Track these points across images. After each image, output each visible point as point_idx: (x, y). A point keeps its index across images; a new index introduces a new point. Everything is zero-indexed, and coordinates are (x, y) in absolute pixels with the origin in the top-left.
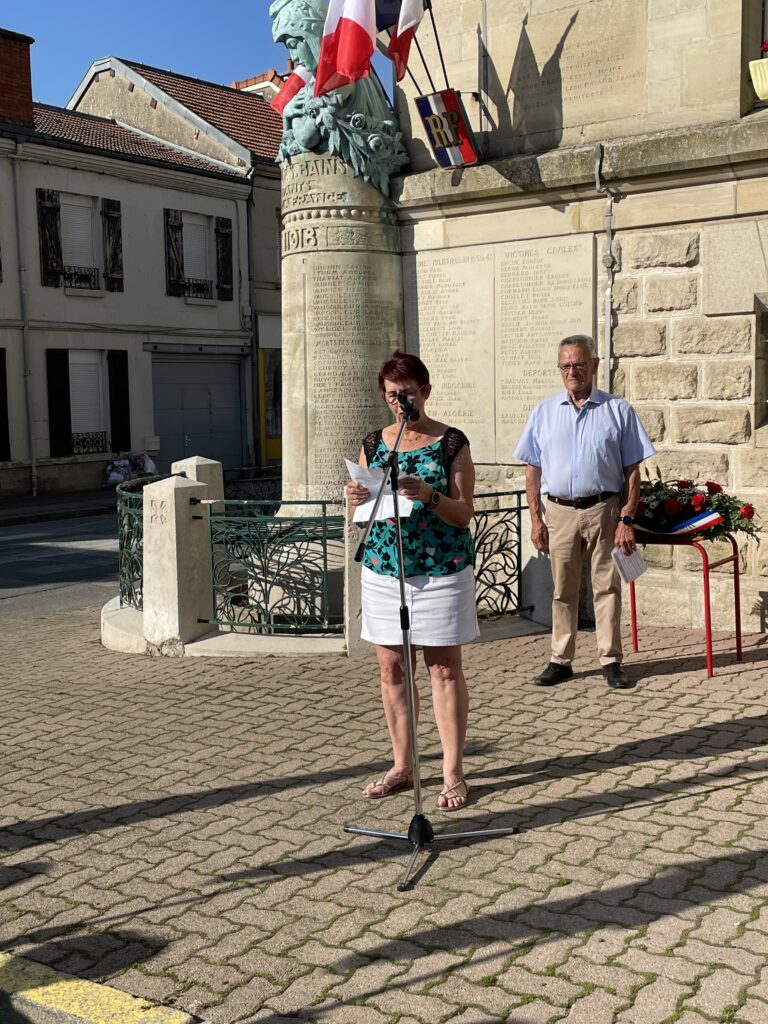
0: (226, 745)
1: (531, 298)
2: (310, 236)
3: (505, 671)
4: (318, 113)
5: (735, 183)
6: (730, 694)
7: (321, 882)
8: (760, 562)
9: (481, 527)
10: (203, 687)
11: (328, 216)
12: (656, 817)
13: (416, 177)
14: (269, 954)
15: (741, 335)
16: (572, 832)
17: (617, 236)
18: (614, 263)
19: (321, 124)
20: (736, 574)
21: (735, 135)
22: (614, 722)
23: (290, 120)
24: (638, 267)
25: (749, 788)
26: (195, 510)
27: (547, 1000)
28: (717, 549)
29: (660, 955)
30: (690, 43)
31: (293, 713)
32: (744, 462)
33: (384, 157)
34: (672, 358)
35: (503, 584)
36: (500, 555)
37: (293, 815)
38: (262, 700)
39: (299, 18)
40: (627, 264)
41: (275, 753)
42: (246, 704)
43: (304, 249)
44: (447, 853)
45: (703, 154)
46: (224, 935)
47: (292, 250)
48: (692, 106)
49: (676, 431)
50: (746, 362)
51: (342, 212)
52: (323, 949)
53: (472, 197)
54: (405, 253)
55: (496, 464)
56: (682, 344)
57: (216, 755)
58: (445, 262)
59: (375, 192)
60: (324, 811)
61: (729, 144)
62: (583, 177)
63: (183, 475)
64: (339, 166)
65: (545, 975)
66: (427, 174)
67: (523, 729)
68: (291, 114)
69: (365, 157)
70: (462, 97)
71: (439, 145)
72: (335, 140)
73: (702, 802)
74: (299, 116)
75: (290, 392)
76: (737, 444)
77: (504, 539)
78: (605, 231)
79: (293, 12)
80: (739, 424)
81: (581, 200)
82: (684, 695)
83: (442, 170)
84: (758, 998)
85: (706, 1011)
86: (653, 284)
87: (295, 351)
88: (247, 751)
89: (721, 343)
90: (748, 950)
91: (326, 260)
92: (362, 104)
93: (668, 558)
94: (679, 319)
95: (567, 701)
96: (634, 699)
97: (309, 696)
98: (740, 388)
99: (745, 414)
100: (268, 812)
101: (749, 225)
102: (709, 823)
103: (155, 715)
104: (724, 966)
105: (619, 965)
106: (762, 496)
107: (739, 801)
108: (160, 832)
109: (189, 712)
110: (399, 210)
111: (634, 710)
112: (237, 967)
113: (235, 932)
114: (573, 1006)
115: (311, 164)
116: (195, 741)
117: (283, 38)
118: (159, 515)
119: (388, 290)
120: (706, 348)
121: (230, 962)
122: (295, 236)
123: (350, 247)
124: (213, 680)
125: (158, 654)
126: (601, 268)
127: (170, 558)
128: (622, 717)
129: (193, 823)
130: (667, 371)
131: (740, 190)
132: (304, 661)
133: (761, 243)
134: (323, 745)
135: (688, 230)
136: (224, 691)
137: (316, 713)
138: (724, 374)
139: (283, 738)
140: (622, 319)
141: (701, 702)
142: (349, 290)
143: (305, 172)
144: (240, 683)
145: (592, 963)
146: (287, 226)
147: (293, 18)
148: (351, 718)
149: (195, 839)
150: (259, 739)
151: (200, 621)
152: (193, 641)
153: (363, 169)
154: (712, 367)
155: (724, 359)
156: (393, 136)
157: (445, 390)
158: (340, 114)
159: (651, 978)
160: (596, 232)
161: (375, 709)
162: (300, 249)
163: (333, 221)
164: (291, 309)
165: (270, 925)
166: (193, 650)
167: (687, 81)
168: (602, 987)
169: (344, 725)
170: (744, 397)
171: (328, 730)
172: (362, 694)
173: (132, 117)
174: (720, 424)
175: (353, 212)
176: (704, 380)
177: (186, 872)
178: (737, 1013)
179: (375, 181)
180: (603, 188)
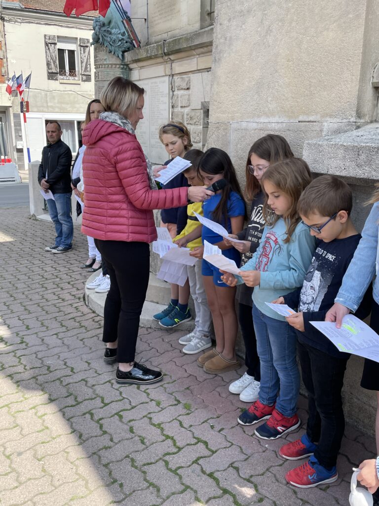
2: (97, 75)
11: (102, 68)
15: (199, 118)
18: (172, 87)
19: (96, 32)
33: (118, 45)
40: (176, 88)
43: (96, 80)
48: (190, 25)
50: (200, 128)
51: (106, 66)
53: (140, 60)
56: (187, 121)
59: (117, 59)
61: (190, 42)
64: (104, 49)
72: (101, 39)
78: (171, 75)
81: (166, 62)
83: (134, 50)
86: (181, 97)
89: (195, 121)
91: (101, 84)
94: (186, 111)
98: (198, 139)
101: (200, 74)
110: (127, 64)
115: (97, 48)
118: (30, 173)
120: (192, 123)
126: (170, 89)
127: (32, 188)
131: (198, 60)
133: (203, 82)
135: (188, 76)
138: (195, 133)
140: (175, 110)
143: (96, 51)
151: (43, 209)
153: (111, 50)
154: (193, 130)
155: (196, 127)
158: (102, 28)
167: (189, 15)
170: (199, 142)
175: (109, 66)
179: (116, 54)
180: (166, 58)
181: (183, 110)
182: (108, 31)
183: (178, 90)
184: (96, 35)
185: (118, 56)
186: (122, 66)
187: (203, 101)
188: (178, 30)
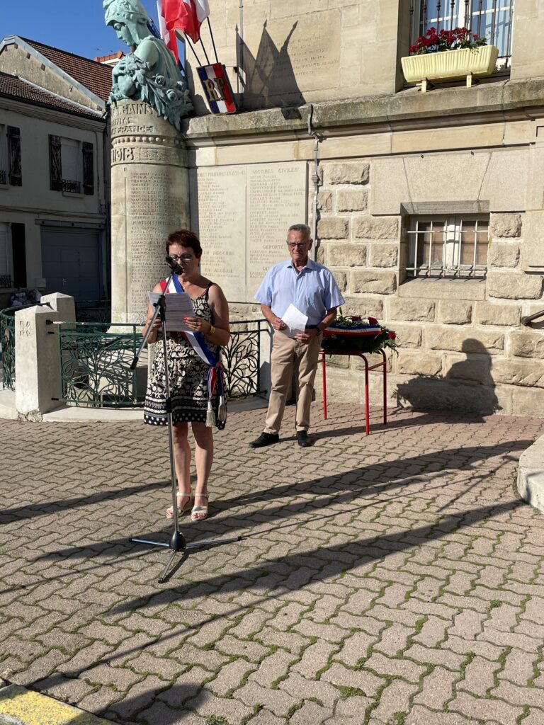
0: (60, 482)
1: (268, 200)
2: (129, 153)
3: (246, 432)
4: (134, 73)
5: (391, 133)
6: (378, 446)
7: (109, 578)
8: (400, 365)
9: (235, 342)
10: (52, 443)
11: (141, 141)
12: (327, 528)
13: (197, 119)
14: (65, 632)
15: (392, 228)
16: (275, 539)
17: (321, 163)
18: (318, 180)
19: (136, 80)
20: (385, 372)
21: (392, 104)
22: (308, 464)
23: (116, 77)
24: (333, 183)
25: (385, 507)
26: (49, 328)
27: (246, 658)
28: (373, 358)
29: (321, 623)
30: (367, 44)
31: (108, 460)
32: (392, 305)
33: (177, 105)
34: (352, 241)
35: (248, 377)
36: (247, 359)
37: (97, 530)
38: (89, 451)
39: (122, 10)
40: (327, 181)
41: (92, 488)
42: (78, 454)
43: (125, 162)
44: (194, 555)
45: (372, 114)
46: (36, 619)
47: (118, 162)
48: (367, 84)
49: (353, 286)
50: (395, 244)
51: (150, 139)
52: (103, 627)
53: (232, 134)
54: (191, 168)
55: (246, 303)
56: (358, 233)
57: (52, 489)
58: (216, 174)
59: (171, 128)
60: (118, 528)
61: (388, 109)
62: (301, 125)
63: (48, 304)
64: (148, 109)
65: (247, 640)
66: (205, 117)
67: (252, 470)
68: (117, 73)
69: (164, 103)
70: (227, 69)
71: (212, 99)
72: (145, 92)
73: (356, 516)
74: (122, 75)
75: (116, 253)
76: (388, 294)
77: (249, 349)
78: (313, 160)
79: (118, 6)
80: (390, 283)
81: (299, 139)
82: (351, 446)
83: (214, 115)
84: (380, 652)
85: (346, 663)
86: (342, 195)
87: (119, 227)
88: (73, 486)
89: (380, 232)
90: (375, 618)
91: (139, 169)
92: (163, 70)
93: (347, 362)
94: (357, 217)
95: (281, 451)
96: (321, 449)
97: (120, 449)
98: (391, 261)
99: (393, 276)
100: (81, 529)
101: (398, 161)
102: (359, 531)
103: (16, 462)
104: (360, 630)
105: (294, 632)
106: (402, 326)
107: (378, 516)
108: (5, 544)
109: (39, 459)
110: (187, 139)
111: (321, 456)
112: (41, 642)
113: (44, 616)
114: (263, 662)
115: (130, 107)
116: (40, 480)
117: (112, 23)
118: (25, 331)
119: (180, 191)
120: (371, 236)
121: (37, 639)
122: (119, 153)
123: (155, 162)
124: (58, 437)
125: (25, 420)
126: (311, 183)
127: (33, 359)
128: (313, 461)
129: (29, 538)
130: (349, 249)
131: (394, 138)
132: (120, 425)
133: (406, 172)
134: (125, 481)
135: (363, 162)
136: (65, 445)
137: (123, 460)
138: (382, 251)
139: (99, 477)
140: (323, 215)
141: (360, 451)
142: (155, 189)
143: (126, 112)
144: (77, 440)
145: (278, 631)
146: (115, 146)
147: (118, 9)
148: (145, 463)
149: (28, 548)
150: (83, 477)
151: (53, 399)
152: (48, 412)
153: (163, 112)
154: (375, 247)
155: (382, 242)
156: (184, 91)
157: (215, 256)
158: (149, 75)
159: (314, 640)
160: (308, 160)
161: (161, 457)
162: (122, 161)
163: (144, 144)
164: (117, 199)
165: (69, 611)
166: (49, 418)
167: (364, 68)
168: (282, 648)
169: (139, 468)
170: (393, 266)
171: (128, 472)
172: (155, 447)
173: (29, 75)
174: (379, 282)
175: (157, 139)
176: (370, 255)
177: (18, 573)
178: (366, 663)
180: (312, 132)
181: (344, 216)
186: (177, 142)
187: (406, 200)
188: (333, 90)
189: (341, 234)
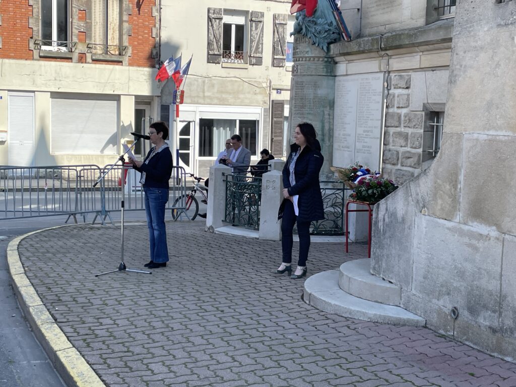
1: (366, 99)
13: (336, 44)
15: (420, 120)
18: (388, 86)
19: (299, 23)
21: (415, 35)
26: (223, 177)
33: (324, 36)
34: (402, 129)
36: (332, 208)
40: (392, 86)
45: (407, 42)
48: (413, 19)
49: (401, 161)
50: (422, 132)
51: (307, 59)
54: (336, 76)
56: (404, 123)
58: (346, 81)
61: (413, 38)
62: (377, 48)
64: (307, 40)
69: (315, 36)
72: (304, 30)
76: (416, 168)
78: (387, 72)
86: (398, 96)
89: (414, 124)
91: (299, 79)
94: (404, 112)
98: (419, 145)
99: (418, 155)
101: (423, 73)
110: (332, 57)
115: (298, 39)
120: (410, 126)
123: (309, 73)
125: (209, 231)
126: (385, 88)
127: (212, 195)
130: (400, 134)
131: (422, 57)
133: (426, 82)
135: (407, 73)
138: (414, 137)
140: (390, 110)
151: (222, 221)
152: (218, 228)
153: (315, 41)
154: (412, 134)
155: (415, 130)
157: (343, 136)
158: (307, 18)
162: (293, 74)
166: (216, 231)
167: (412, 9)
170: (419, 148)
174: (412, 159)
175: (311, 59)
176: (409, 139)
179: (321, 46)
180: (383, 53)
181: (399, 111)
182: (313, 21)
183: (395, 88)
184: (299, 25)
185: (323, 48)
186: (326, 59)
187: (426, 102)
188: (398, 24)
189: (397, 124)
